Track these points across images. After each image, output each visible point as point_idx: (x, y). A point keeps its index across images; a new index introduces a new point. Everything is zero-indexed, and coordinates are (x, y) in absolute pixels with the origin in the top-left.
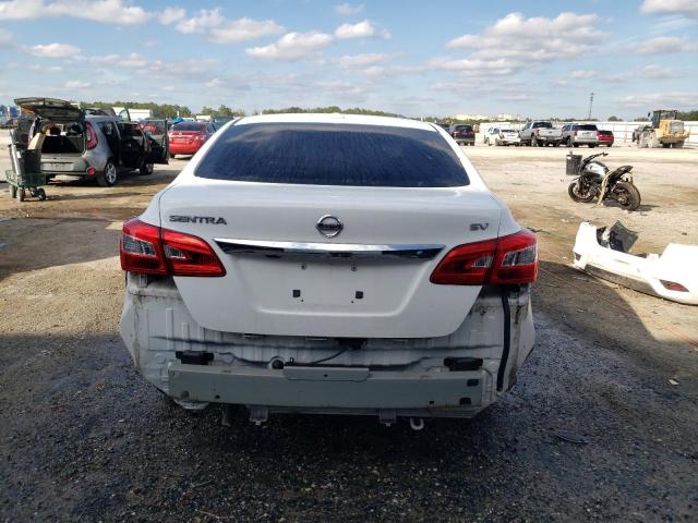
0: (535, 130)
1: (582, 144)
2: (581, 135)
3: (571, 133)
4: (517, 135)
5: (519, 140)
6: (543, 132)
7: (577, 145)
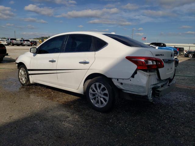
0: (11, 41)
1: (26, 45)
2: (26, 43)
3: (22, 42)
4: (6, 42)
5: (7, 44)
6: (14, 42)
7: (24, 45)
